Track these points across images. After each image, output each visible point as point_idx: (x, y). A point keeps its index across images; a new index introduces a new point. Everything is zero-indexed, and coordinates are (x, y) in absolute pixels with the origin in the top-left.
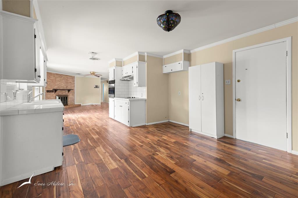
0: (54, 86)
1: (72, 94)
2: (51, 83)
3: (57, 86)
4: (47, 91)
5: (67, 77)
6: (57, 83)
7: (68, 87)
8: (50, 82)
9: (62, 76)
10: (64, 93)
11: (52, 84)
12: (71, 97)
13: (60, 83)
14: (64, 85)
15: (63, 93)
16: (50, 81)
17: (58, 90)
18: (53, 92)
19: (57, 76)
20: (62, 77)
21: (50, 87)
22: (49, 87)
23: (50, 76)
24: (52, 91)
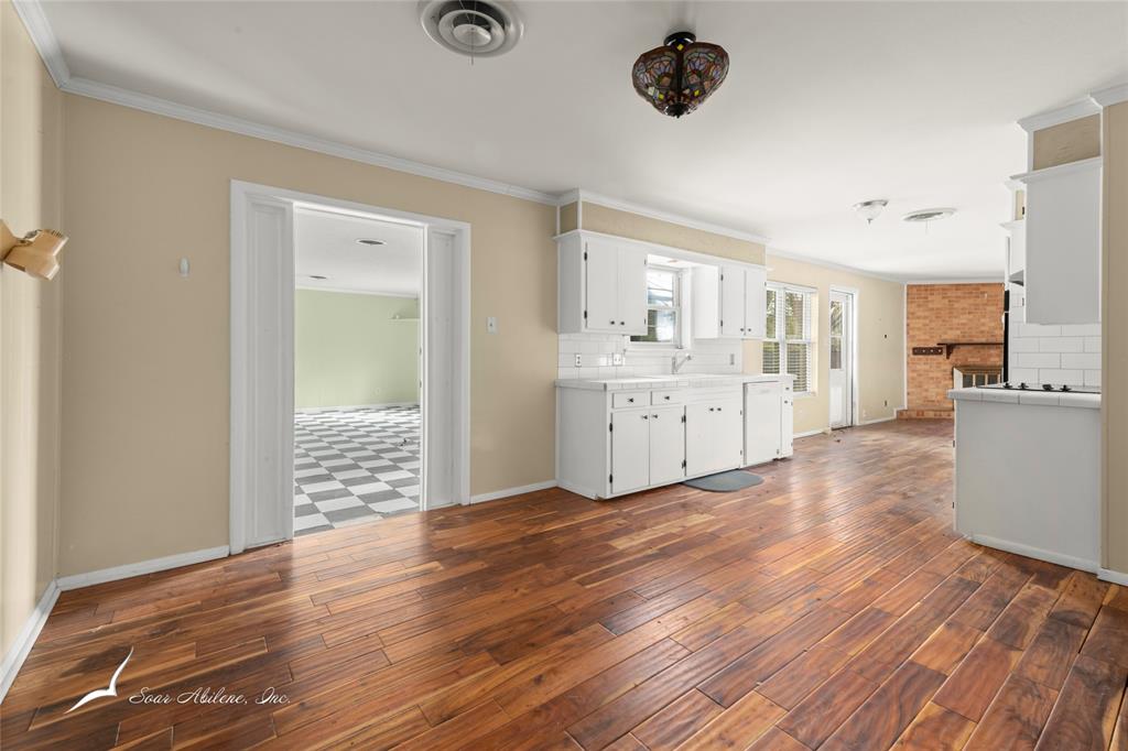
0: (945, 333)
2: (931, 321)
3: (958, 332)
4: (914, 349)
6: (955, 321)
8: (925, 318)
9: (982, 289)
10: (992, 359)
11: (933, 325)
13: (970, 320)
14: (993, 324)
15: (991, 356)
16: (927, 314)
17: (962, 348)
18: (941, 353)
19: (959, 293)
20: (983, 293)
21: (927, 337)
22: (923, 337)
23: (926, 298)
24: (936, 351)
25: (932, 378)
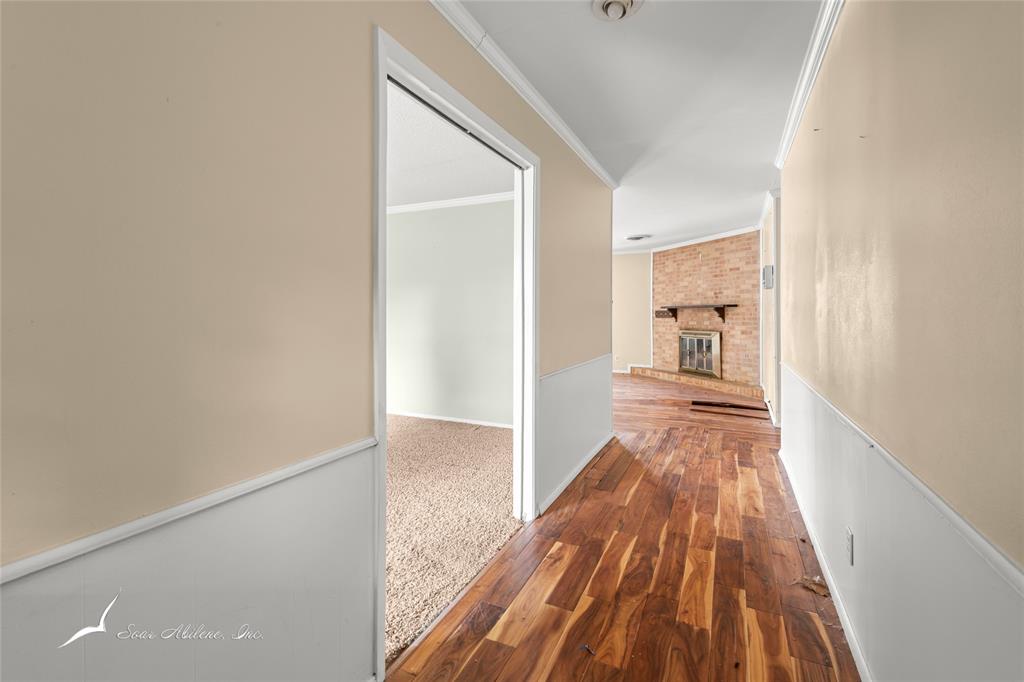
0: (676, 297)
1: (744, 328)
2: (667, 285)
3: (683, 295)
4: (657, 312)
5: (717, 250)
6: (682, 284)
7: (725, 292)
8: (663, 282)
9: (699, 249)
11: (668, 289)
12: (737, 342)
13: (691, 282)
14: (704, 286)
16: (664, 278)
17: (686, 311)
19: (683, 256)
21: (664, 301)
23: (664, 263)
25: (667, 340)
